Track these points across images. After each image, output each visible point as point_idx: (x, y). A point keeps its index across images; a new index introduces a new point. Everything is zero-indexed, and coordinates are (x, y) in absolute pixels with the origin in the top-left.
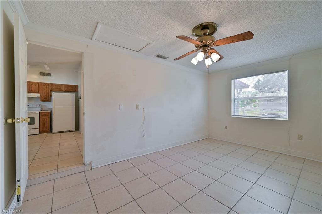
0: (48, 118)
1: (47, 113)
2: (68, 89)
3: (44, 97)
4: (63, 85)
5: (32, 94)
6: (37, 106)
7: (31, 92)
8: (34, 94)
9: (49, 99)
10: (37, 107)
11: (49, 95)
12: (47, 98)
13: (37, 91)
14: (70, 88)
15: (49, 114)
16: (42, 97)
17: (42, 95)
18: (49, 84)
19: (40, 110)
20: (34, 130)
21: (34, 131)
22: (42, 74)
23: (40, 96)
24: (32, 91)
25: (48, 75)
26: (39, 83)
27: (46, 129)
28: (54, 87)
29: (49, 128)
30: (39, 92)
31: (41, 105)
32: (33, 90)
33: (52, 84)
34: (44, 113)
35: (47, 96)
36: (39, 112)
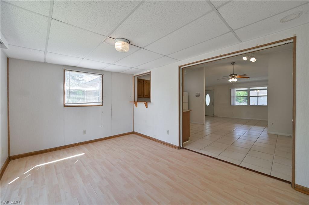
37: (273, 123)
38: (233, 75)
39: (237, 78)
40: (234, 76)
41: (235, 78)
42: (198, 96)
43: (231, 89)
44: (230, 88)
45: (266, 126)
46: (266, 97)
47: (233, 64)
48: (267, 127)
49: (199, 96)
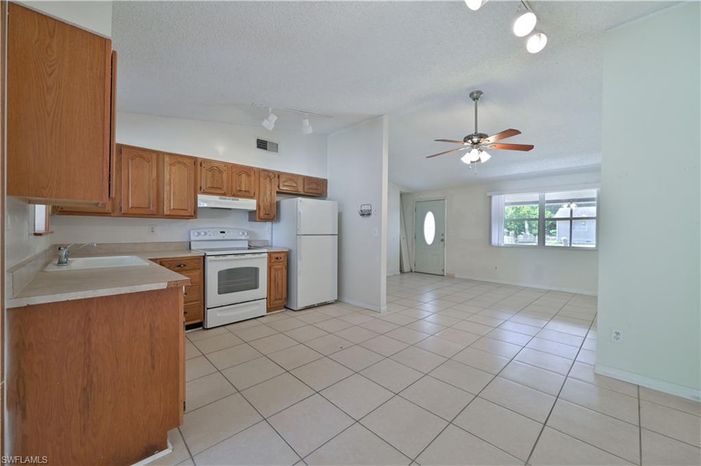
0: (284, 269)
2: (309, 188)
3: (265, 210)
5: (240, 199)
7: (239, 193)
9: (274, 216)
10: (243, 238)
11: (274, 203)
12: (271, 213)
13: (253, 194)
14: (314, 186)
15: (285, 256)
16: (261, 209)
17: (261, 204)
18: (274, 174)
20: (257, 304)
21: (257, 307)
23: (257, 205)
24: (241, 191)
25: (273, 147)
26: (255, 172)
27: (280, 299)
28: (283, 184)
29: (286, 296)
30: (255, 195)
31: (248, 231)
32: (244, 189)
33: (279, 175)
34: (277, 256)
35: (271, 205)
36: (268, 253)
37: (618, 334)
38: (476, 139)
39: (488, 151)
40: (478, 142)
41: (482, 151)
42: (366, 214)
43: (490, 197)
44: (489, 194)
45: (592, 324)
46: (595, 221)
47: (475, 99)
48: (596, 327)
49: (369, 214)
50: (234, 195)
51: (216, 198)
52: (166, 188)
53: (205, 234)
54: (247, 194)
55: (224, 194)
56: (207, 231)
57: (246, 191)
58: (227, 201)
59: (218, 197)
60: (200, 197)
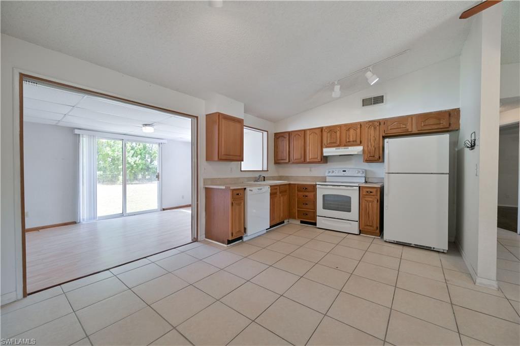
0: (376, 202)
1: (375, 190)
2: (425, 125)
3: (370, 153)
4: (411, 117)
6: (359, 172)
7: (349, 144)
8: (352, 147)
9: (380, 157)
11: (379, 147)
12: (376, 156)
13: (359, 142)
14: (432, 122)
15: (377, 191)
16: (367, 152)
17: (366, 149)
18: (379, 122)
19: (364, 181)
22: (366, 102)
23: (363, 150)
24: (349, 141)
25: (379, 100)
26: (361, 125)
27: (371, 226)
28: (389, 128)
29: (378, 226)
30: (361, 143)
31: (366, 170)
32: (351, 140)
33: (385, 121)
34: (368, 190)
35: (375, 149)
36: (359, 187)
50: (345, 146)
51: (333, 149)
52: (308, 148)
53: (333, 172)
54: (355, 143)
55: (338, 146)
56: (334, 170)
57: (353, 141)
58: (341, 150)
59: (335, 148)
60: (325, 150)
